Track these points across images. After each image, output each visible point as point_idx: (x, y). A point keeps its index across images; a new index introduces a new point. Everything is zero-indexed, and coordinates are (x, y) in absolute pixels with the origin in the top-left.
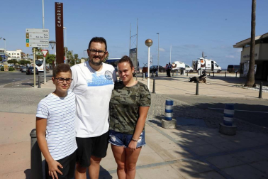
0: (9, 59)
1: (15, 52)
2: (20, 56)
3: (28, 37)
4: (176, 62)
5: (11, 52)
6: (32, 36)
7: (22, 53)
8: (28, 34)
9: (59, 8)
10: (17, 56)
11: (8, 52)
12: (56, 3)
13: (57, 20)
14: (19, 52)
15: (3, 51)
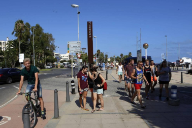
0: (61, 60)
1: (65, 55)
2: (68, 57)
3: (68, 47)
4: (183, 58)
5: (63, 55)
6: (71, 46)
7: (70, 56)
8: (68, 45)
9: (90, 25)
10: (66, 57)
11: (61, 55)
12: (88, 22)
13: (88, 33)
14: (68, 54)
15: (58, 55)
